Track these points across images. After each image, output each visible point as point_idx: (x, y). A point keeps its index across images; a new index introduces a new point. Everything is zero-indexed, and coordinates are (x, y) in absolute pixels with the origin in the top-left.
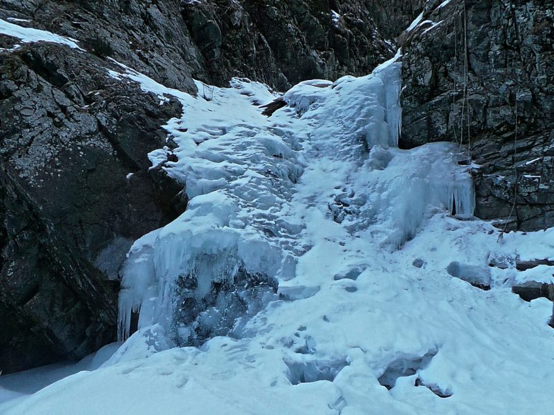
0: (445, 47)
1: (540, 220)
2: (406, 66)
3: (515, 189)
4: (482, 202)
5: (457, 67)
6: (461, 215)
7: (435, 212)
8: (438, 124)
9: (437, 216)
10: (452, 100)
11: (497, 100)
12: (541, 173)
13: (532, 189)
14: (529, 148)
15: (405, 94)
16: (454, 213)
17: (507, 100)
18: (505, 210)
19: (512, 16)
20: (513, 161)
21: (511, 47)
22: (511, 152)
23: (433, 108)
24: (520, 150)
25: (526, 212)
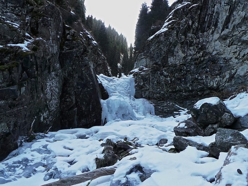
0: (145, 78)
1: (167, 116)
2: (136, 79)
3: (163, 109)
4: (156, 112)
5: (147, 83)
6: (153, 114)
7: (147, 113)
8: (143, 95)
9: (148, 114)
10: (147, 90)
11: (157, 92)
12: (168, 107)
13: (166, 110)
14: (164, 103)
15: (136, 86)
16: (150, 114)
17: (159, 93)
18: (161, 114)
19: (159, 77)
20: (162, 105)
21: (159, 83)
22: (161, 103)
23: (142, 91)
24: (163, 103)
25: (165, 114)
